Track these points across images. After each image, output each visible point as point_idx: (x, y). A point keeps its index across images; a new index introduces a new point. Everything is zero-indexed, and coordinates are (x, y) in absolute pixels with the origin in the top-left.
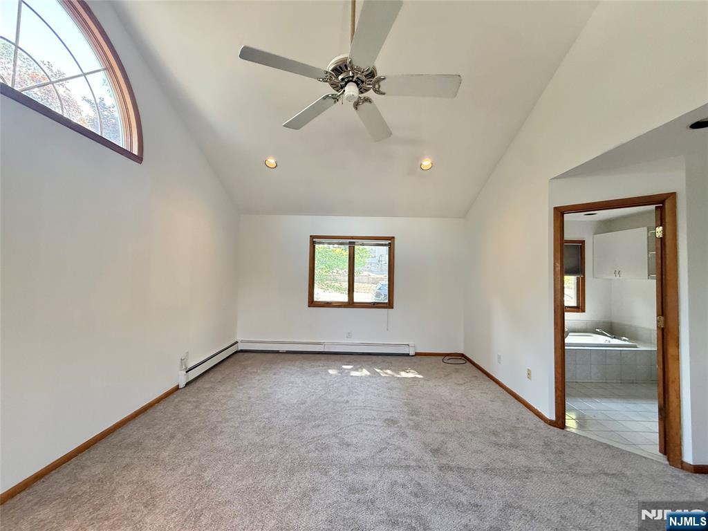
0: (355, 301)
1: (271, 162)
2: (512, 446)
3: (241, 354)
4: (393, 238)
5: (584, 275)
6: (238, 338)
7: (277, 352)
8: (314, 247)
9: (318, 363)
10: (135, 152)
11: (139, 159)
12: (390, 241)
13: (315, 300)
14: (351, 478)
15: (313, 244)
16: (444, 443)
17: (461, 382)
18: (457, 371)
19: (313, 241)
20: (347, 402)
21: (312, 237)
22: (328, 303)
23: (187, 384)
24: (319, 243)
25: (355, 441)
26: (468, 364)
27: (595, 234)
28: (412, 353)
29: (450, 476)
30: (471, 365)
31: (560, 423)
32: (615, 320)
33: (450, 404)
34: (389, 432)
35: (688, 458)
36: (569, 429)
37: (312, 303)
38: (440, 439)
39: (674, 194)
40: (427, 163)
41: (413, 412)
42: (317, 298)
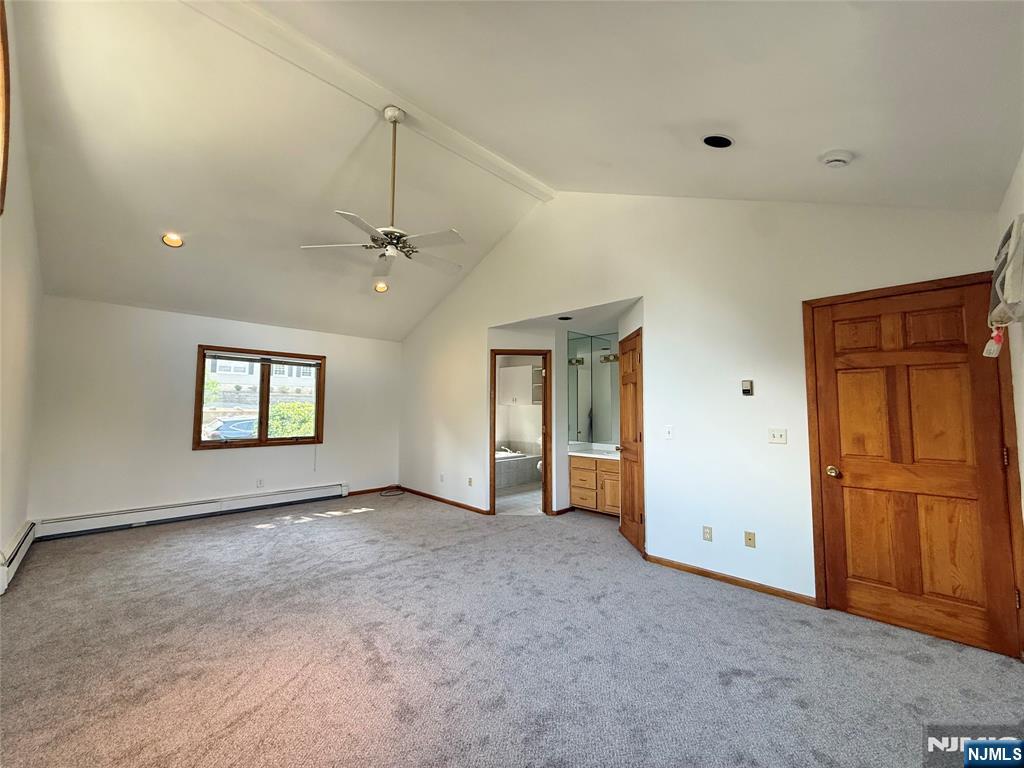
0: (270, 436)
1: (173, 238)
2: (469, 530)
3: (48, 542)
4: (325, 357)
7: (129, 527)
8: (204, 363)
9: (226, 524)
12: (319, 362)
13: (203, 439)
15: (202, 358)
18: (401, 499)
19: (203, 352)
21: (203, 349)
22: (225, 442)
23: (9, 589)
24: (215, 357)
26: (407, 493)
28: (345, 493)
30: (409, 493)
31: (493, 510)
32: (511, 440)
34: (377, 547)
35: (555, 509)
36: (498, 514)
37: (198, 444)
38: (421, 539)
39: (550, 351)
40: (381, 286)
41: (386, 532)
42: (206, 436)
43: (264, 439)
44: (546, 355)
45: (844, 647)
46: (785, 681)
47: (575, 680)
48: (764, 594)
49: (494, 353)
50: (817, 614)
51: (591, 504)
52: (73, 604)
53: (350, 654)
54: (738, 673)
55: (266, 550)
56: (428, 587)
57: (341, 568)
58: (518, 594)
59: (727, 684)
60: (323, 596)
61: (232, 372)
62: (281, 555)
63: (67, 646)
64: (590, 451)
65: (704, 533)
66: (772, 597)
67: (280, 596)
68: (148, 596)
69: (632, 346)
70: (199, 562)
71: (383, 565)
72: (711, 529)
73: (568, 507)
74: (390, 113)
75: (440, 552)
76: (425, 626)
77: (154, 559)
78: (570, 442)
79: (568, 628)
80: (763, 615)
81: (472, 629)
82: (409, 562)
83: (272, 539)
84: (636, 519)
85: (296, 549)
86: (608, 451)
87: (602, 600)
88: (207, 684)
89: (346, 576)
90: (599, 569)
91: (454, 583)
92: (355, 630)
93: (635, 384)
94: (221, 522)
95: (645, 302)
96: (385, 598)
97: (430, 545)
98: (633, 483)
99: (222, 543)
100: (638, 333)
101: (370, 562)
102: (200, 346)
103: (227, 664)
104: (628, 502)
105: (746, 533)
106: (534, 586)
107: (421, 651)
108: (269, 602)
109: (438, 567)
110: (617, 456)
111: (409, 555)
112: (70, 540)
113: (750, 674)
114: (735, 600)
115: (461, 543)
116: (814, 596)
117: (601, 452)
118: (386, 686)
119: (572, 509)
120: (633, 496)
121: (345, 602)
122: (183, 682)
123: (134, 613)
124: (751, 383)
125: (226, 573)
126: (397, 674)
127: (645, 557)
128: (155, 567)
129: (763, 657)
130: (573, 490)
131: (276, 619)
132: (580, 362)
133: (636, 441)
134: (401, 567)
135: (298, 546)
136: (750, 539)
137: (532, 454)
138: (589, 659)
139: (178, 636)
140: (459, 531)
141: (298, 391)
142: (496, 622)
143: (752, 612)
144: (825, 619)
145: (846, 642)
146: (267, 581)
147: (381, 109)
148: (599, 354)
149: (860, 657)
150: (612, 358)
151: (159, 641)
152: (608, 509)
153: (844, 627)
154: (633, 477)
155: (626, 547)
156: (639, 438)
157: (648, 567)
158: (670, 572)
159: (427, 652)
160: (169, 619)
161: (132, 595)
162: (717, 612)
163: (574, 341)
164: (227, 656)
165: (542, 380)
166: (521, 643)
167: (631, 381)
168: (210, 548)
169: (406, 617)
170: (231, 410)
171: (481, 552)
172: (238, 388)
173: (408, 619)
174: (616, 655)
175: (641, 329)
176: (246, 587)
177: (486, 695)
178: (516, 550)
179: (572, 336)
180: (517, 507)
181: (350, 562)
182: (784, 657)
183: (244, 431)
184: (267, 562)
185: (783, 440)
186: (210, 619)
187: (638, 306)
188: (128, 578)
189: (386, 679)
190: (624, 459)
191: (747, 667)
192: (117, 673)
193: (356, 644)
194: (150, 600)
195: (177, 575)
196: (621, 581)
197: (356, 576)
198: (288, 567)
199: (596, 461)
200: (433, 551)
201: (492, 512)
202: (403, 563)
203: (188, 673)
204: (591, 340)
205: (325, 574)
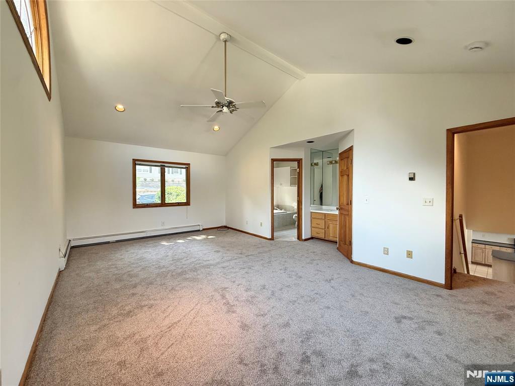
0: (166, 202)
1: (120, 107)
2: (262, 247)
4: (189, 164)
6: (69, 238)
7: (108, 243)
8: (135, 167)
12: (187, 166)
13: (137, 203)
19: (135, 162)
21: (135, 160)
22: (146, 204)
23: (66, 268)
24: (140, 165)
28: (201, 229)
30: (231, 230)
32: (279, 204)
34: (220, 254)
35: (303, 238)
36: (276, 240)
37: (135, 206)
38: (240, 251)
39: (302, 159)
40: (216, 128)
41: (223, 247)
42: (138, 202)
43: (164, 203)
44: (299, 161)
45: (461, 308)
46: (430, 323)
47: (322, 317)
48: (416, 282)
49: (273, 160)
50: (445, 292)
51: (322, 236)
52: (92, 275)
53: (216, 301)
54: (405, 318)
55: (170, 254)
56: (246, 272)
57: (205, 263)
58: (290, 277)
59: (399, 322)
60: (199, 275)
61: (142, 172)
62: (176, 257)
63: (94, 292)
64: (321, 209)
65: (384, 251)
66: (420, 283)
67: (180, 274)
68: (123, 272)
69: (347, 156)
70: (141, 259)
71: (224, 262)
72: (388, 249)
73: (310, 237)
74: (223, 36)
75: (249, 257)
76: (247, 290)
77: (122, 257)
78: (312, 205)
79: (317, 294)
80: (416, 291)
81: (270, 292)
82: (236, 261)
83: (171, 249)
84: (347, 243)
85: (183, 254)
86: (332, 210)
87: (332, 281)
88: (156, 310)
89: (208, 266)
90: (329, 267)
91: (258, 271)
92: (216, 290)
93: (348, 176)
94: (148, 241)
95: (355, 131)
96: (227, 277)
97: (244, 253)
98: (345, 226)
99: (150, 250)
100: (351, 149)
101: (218, 260)
102: (133, 159)
103: (162, 302)
104: (342, 235)
105: (407, 251)
106: (297, 274)
107: (248, 300)
108: (175, 277)
109: (250, 264)
110: (337, 212)
111: (235, 258)
112: (85, 248)
113: (411, 319)
114: (400, 284)
115: (259, 253)
116: (444, 283)
117: (328, 210)
118: (234, 315)
119: (312, 238)
120: (345, 232)
121: (209, 278)
122: (145, 309)
123: (119, 279)
124: (414, 174)
125: (154, 263)
126: (238, 310)
127: (352, 262)
128: (123, 260)
129: (417, 311)
130: (313, 229)
131: (180, 284)
132: (316, 164)
133: (348, 204)
134: (232, 263)
135: (184, 253)
136: (410, 254)
137: (290, 211)
138: (328, 308)
139: (139, 289)
140: (258, 248)
141: (173, 181)
142: (281, 289)
143: (410, 290)
144: (450, 294)
145: (461, 306)
146: (172, 268)
147: (218, 35)
148: (326, 160)
149: (470, 313)
150: (334, 162)
151: (132, 291)
152: (331, 238)
153: (461, 299)
154: (346, 222)
155: (342, 257)
156: (350, 203)
157: (354, 267)
158: (366, 270)
159: (250, 301)
160: (133, 282)
161: (116, 272)
162: (391, 289)
163: (314, 154)
164: (162, 299)
165: (297, 174)
166: (294, 299)
167: (346, 174)
168: (145, 252)
169: (238, 285)
170: (143, 190)
171: (269, 257)
172: (145, 180)
173: (239, 286)
174: (341, 307)
175: (352, 146)
176: (164, 270)
177: (281, 321)
178: (286, 257)
179: (313, 151)
180: (284, 236)
181: (209, 260)
182: (429, 311)
183: (150, 200)
184: (171, 259)
185: (431, 204)
186: (151, 283)
187: (351, 134)
188: (113, 265)
189: (234, 312)
190: (341, 214)
191: (409, 315)
192: (118, 303)
193: (218, 296)
194: (124, 274)
195: (133, 264)
196: (340, 273)
197: (212, 267)
198: (181, 262)
199: (325, 214)
200: (246, 256)
201: (272, 239)
202: (233, 261)
203: (147, 305)
204: (323, 153)
205: (198, 266)
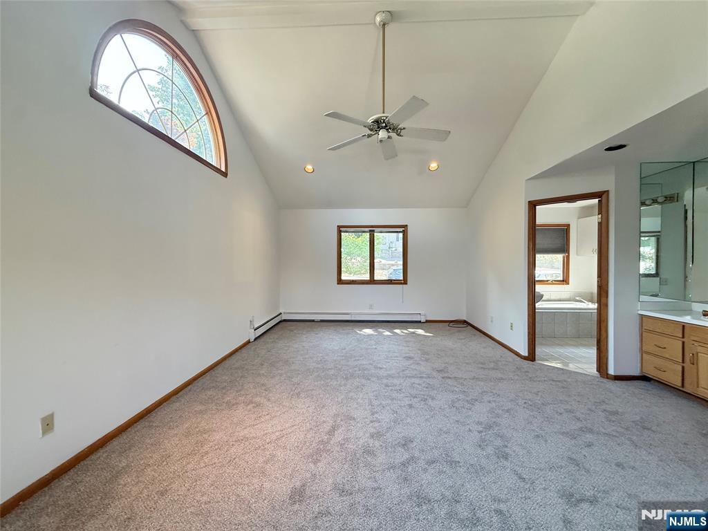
0: (375, 279)
1: (309, 168)
2: (493, 369)
3: (284, 323)
4: (407, 225)
5: (569, 254)
6: (281, 311)
7: (313, 321)
8: (341, 235)
9: (348, 328)
10: (223, 169)
11: (225, 174)
12: (404, 229)
13: (342, 279)
14: (385, 381)
15: (340, 232)
16: (445, 367)
17: (462, 337)
18: (459, 331)
19: (340, 229)
20: (376, 348)
21: (339, 227)
22: (353, 281)
23: (256, 339)
24: (347, 232)
25: (385, 367)
26: (469, 327)
27: (579, 218)
28: (423, 320)
29: (449, 381)
30: (471, 328)
31: (531, 357)
33: (452, 350)
34: (407, 363)
35: (611, 371)
36: (537, 362)
37: (340, 281)
38: (445, 365)
39: (607, 191)
40: (433, 166)
41: (424, 353)
42: (344, 277)
43: (372, 280)
44: (601, 198)
49: (532, 204)
51: (673, 379)
56: (410, 405)
73: (636, 374)
74: (379, 19)
76: (375, 435)
78: (643, 298)
81: (406, 456)
96: (374, 402)
101: (392, 372)
119: (643, 378)
130: (644, 355)
140: (482, 368)
142: (432, 462)
147: (374, 20)
152: (702, 392)
169: (372, 422)
171: (484, 392)
197: (375, 379)
199: (683, 325)
204: (693, 167)
